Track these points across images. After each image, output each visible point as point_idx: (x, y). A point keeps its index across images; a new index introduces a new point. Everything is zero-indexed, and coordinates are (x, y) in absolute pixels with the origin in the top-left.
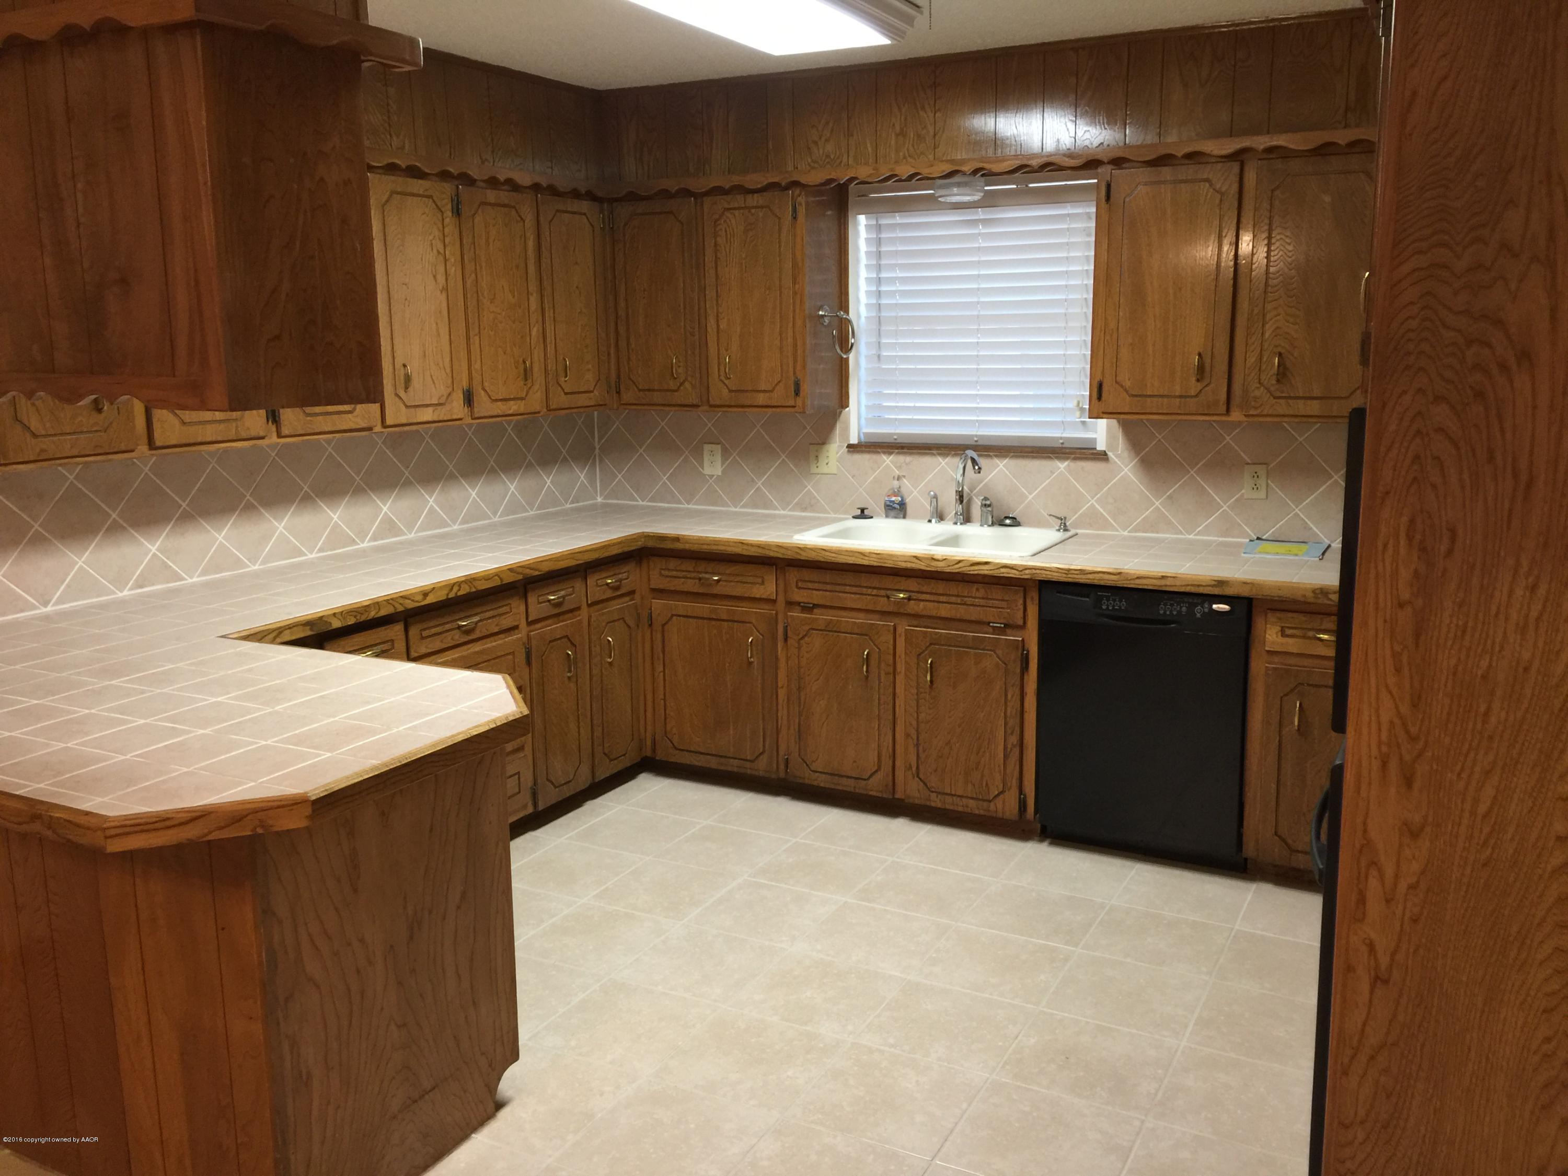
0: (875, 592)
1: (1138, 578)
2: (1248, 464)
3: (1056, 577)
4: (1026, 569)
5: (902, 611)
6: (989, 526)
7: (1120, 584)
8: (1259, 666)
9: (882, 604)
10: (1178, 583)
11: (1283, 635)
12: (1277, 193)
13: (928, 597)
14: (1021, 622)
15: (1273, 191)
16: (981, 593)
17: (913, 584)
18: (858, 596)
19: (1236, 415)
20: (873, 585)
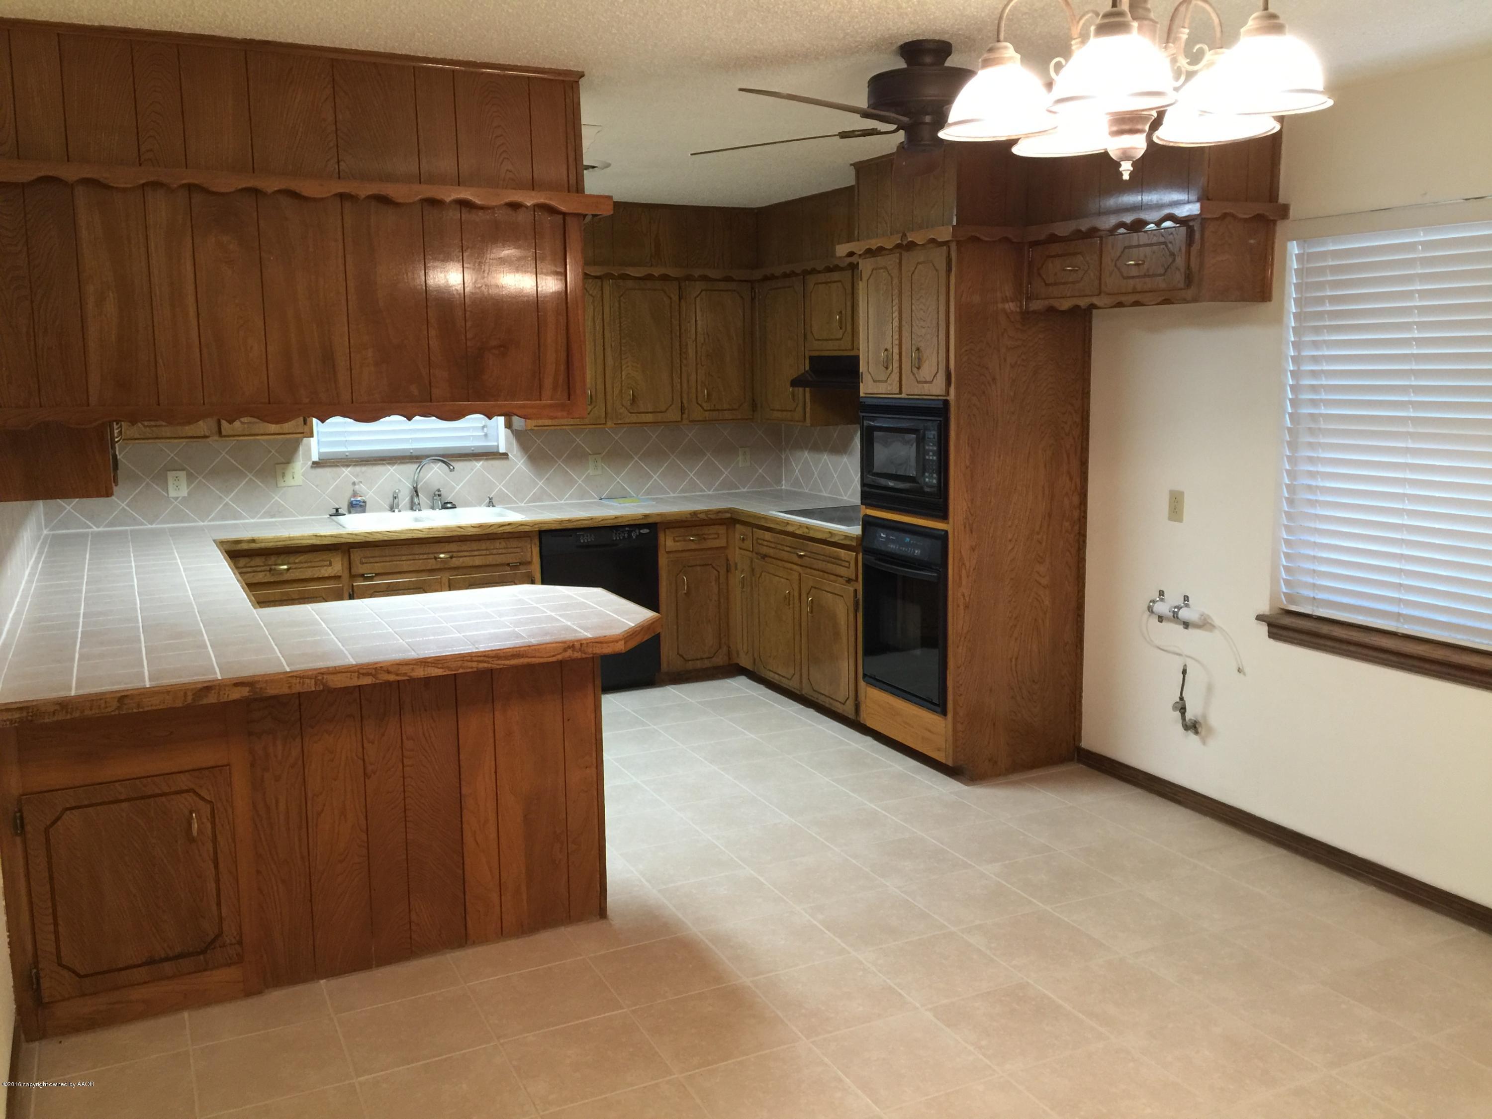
0: (425, 557)
1: (602, 520)
2: (590, 454)
3: (553, 527)
4: (535, 525)
5: (446, 566)
6: (440, 509)
7: (592, 525)
8: (663, 561)
9: (432, 564)
10: (625, 520)
11: (675, 541)
12: (622, 298)
13: (465, 554)
14: (529, 559)
15: (620, 297)
16: (503, 544)
17: (453, 547)
18: (412, 561)
19: (609, 423)
20: (424, 552)
